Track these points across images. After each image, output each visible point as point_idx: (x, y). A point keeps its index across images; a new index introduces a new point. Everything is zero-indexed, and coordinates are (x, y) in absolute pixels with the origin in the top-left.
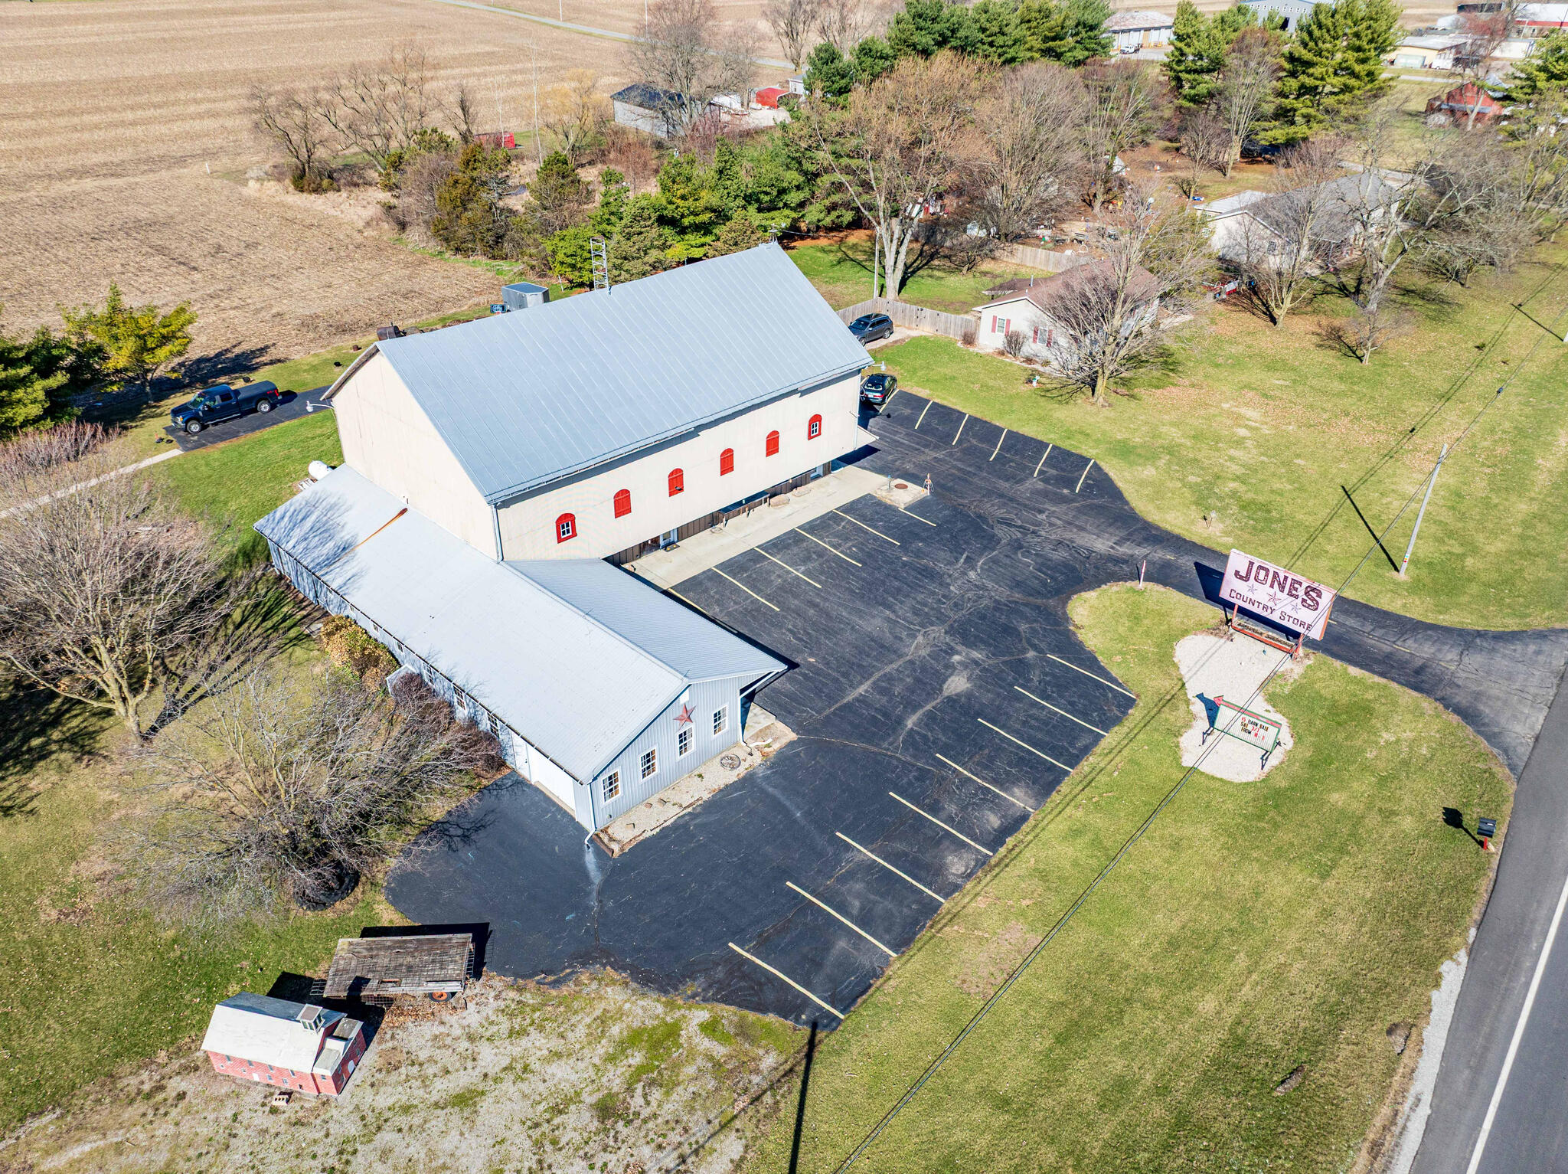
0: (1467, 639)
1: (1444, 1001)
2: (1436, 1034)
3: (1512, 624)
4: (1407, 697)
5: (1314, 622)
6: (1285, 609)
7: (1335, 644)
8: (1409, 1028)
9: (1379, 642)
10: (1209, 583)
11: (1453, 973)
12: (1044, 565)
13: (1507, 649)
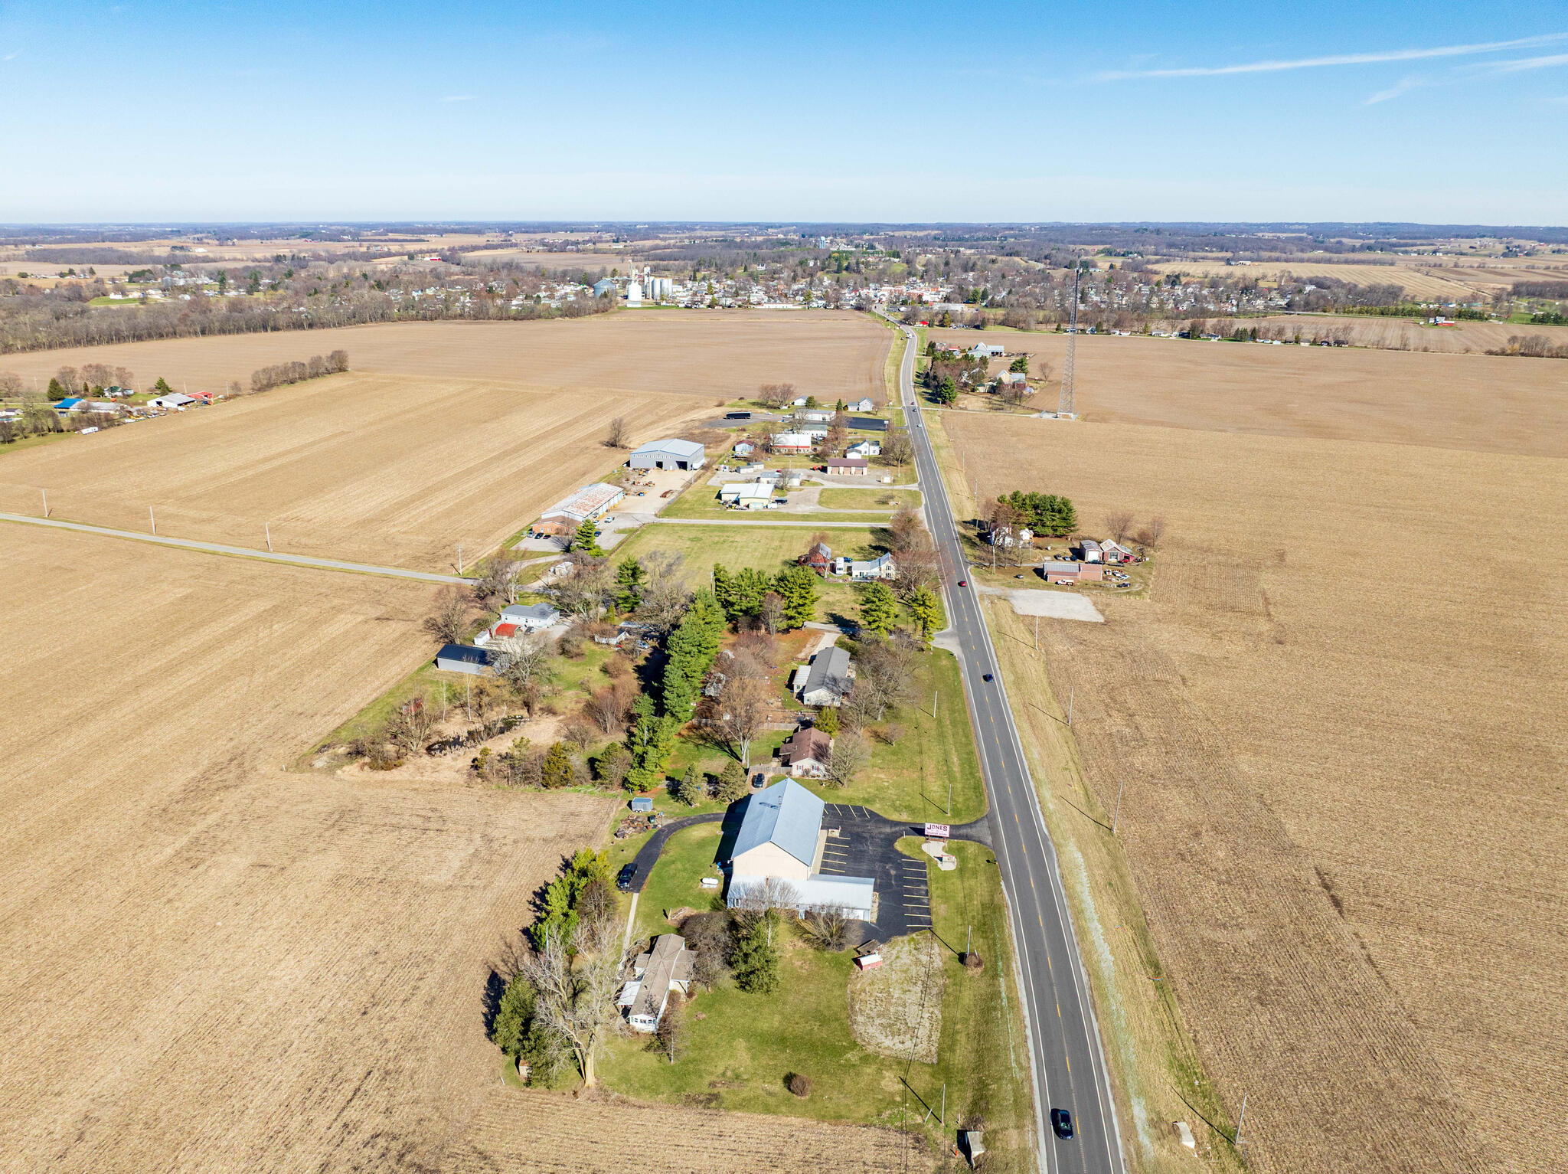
0: (969, 825)
1: (1003, 887)
2: (1005, 892)
3: (974, 819)
4: (968, 842)
5: (947, 834)
6: (941, 833)
7: (952, 836)
8: (1002, 892)
9: (963, 831)
10: (920, 832)
11: (1002, 883)
12: (882, 840)
13: (978, 825)
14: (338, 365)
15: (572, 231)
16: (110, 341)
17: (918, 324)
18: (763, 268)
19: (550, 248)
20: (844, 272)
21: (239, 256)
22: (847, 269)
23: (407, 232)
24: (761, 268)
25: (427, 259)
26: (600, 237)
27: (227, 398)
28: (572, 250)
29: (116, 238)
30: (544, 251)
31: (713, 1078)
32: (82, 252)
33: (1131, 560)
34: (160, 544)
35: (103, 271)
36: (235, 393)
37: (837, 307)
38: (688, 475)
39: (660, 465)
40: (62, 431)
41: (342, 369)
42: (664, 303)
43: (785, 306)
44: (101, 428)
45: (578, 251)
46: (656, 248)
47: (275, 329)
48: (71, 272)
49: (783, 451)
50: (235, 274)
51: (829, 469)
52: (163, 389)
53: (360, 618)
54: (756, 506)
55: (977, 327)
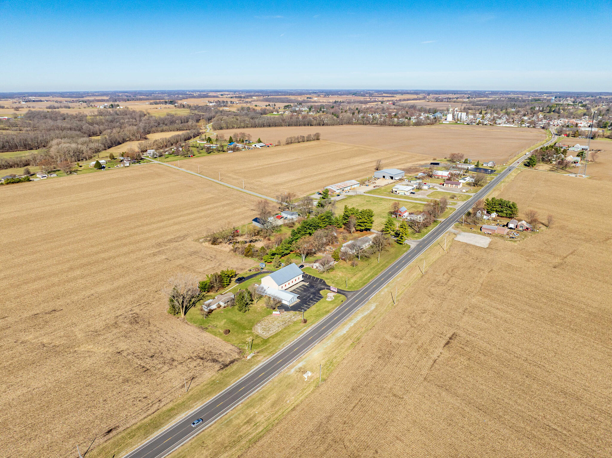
0: (348, 291)
4: (342, 295)
5: (336, 291)
6: (334, 290)
7: (338, 292)
9: (341, 292)
10: (330, 289)
12: (318, 288)
13: (352, 292)
14: (317, 138)
15: (455, 94)
16: (261, 127)
17: (563, 135)
18: (514, 110)
19: (437, 100)
20: (552, 113)
21: (325, 101)
22: (554, 111)
23: (390, 93)
24: (513, 110)
25: (388, 103)
26: (463, 96)
27: (276, 146)
28: (445, 101)
29: (293, 94)
30: (434, 101)
31: (211, 325)
32: (278, 99)
33: (529, 230)
34: (219, 183)
35: (278, 105)
36: (279, 145)
37: (534, 127)
38: (392, 181)
39: (384, 177)
40: (224, 151)
41: (318, 139)
42: (459, 122)
43: (510, 125)
44: (234, 151)
45: (447, 101)
46: (480, 101)
47: (311, 125)
48: (269, 105)
49: (436, 177)
50: (316, 107)
51: (445, 185)
52: (260, 141)
53: (248, 209)
54: (402, 193)
55: (592, 138)
